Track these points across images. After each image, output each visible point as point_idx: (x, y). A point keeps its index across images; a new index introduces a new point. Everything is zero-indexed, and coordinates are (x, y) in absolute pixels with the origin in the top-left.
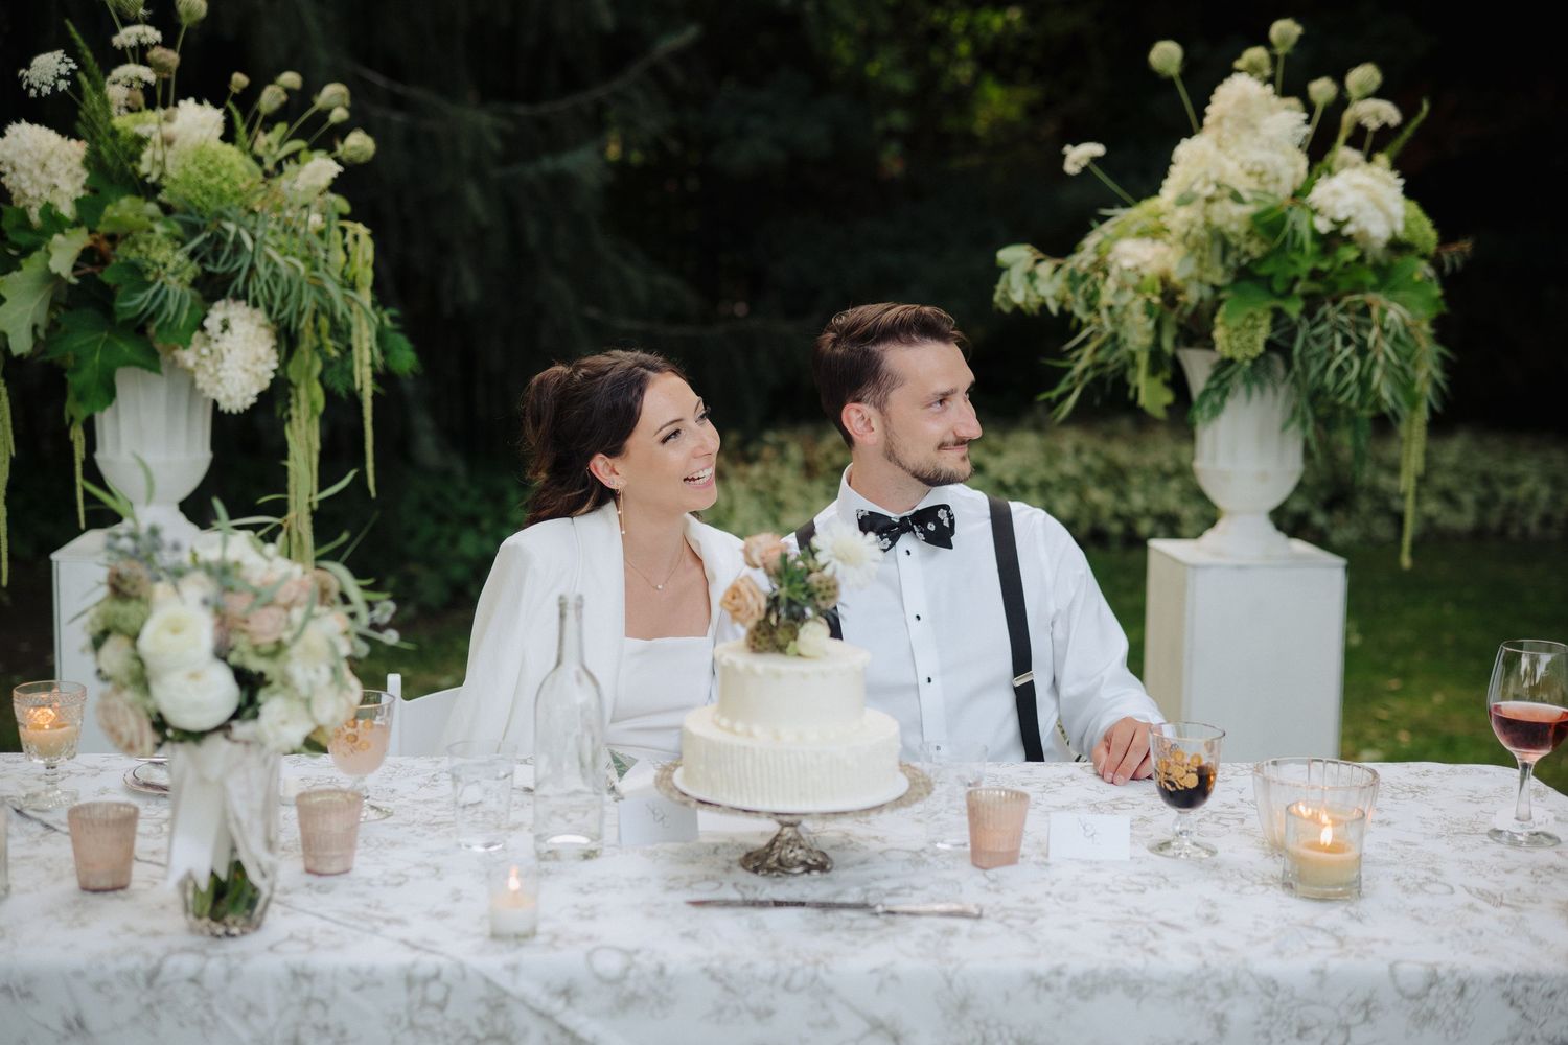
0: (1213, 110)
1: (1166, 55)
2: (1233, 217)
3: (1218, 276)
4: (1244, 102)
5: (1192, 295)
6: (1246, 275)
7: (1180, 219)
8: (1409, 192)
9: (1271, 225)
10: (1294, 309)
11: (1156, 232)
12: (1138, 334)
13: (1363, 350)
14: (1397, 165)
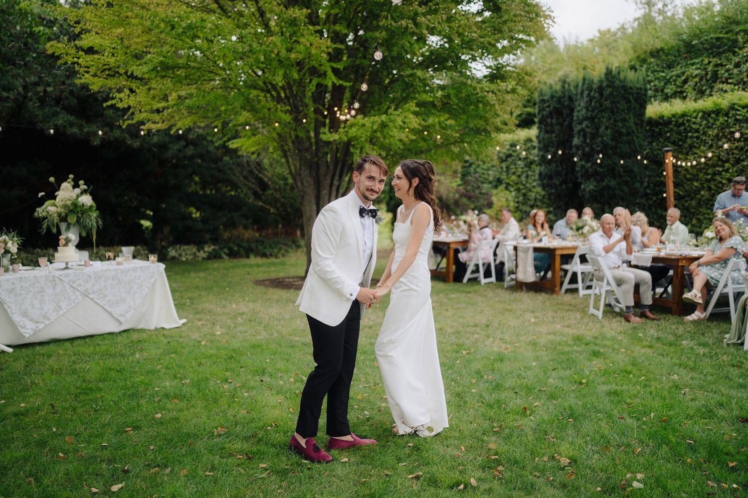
0: (61, 188)
1: (52, 179)
2: (69, 203)
3: (67, 211)
4: (67, 187)
5: (63, 214)
6: (71, 211)
7: (61, 203)
8: (93, 199)
9: (75, 205)
10: (80, 215)
11: (54, 205)
12: (56, 219)
13: (91, 220)
14: (91, 194)
